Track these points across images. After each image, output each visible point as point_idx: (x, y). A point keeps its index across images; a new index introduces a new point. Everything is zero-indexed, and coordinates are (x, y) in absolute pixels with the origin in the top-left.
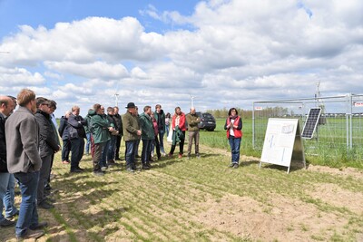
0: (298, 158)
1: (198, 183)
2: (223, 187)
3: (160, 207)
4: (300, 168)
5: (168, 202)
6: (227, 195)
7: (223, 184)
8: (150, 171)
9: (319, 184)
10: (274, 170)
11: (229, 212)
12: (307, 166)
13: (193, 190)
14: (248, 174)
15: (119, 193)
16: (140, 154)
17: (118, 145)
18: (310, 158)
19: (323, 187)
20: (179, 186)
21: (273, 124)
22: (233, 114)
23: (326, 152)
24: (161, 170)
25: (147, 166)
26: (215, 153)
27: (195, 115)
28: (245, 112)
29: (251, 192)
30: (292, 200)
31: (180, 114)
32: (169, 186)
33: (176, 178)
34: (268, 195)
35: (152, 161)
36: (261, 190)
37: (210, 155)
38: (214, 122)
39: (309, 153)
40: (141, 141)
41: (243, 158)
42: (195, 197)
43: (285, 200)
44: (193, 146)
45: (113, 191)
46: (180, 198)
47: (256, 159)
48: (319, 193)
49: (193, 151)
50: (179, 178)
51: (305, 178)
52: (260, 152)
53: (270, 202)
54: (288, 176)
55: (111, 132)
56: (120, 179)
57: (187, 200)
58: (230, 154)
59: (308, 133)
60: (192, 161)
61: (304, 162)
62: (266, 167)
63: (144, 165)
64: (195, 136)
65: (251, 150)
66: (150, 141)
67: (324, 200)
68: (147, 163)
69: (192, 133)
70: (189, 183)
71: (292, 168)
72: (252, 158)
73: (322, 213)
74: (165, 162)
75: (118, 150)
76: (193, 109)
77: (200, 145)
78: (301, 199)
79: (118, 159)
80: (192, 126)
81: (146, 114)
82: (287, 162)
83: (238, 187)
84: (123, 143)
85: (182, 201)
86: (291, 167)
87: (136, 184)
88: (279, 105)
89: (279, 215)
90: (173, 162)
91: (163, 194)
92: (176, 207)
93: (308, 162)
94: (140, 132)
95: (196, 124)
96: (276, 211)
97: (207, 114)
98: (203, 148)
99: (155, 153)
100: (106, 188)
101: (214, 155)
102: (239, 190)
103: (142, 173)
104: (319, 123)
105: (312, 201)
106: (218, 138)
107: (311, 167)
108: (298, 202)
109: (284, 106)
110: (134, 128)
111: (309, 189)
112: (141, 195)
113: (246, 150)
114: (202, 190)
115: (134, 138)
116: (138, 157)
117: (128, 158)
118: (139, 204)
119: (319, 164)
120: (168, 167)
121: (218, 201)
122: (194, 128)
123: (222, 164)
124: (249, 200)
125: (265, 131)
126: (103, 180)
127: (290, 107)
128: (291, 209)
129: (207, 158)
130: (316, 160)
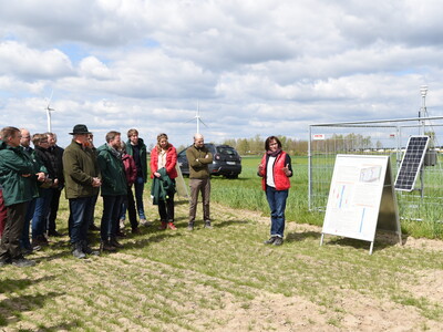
0: (387, 225)
1: (208, 273)
2: (254, 280)
3: (138, 321)
4: (392, 244)
5: (153, 312)
6: (263, 296)
7: (255, 275)
8: (118, 255)
9: (424, 272)
10: (346, 248)
11: (266, 325)
12: (404, 239)
13: (201, 288)
14: (300, 256)
15: (58, 300)
16: (98, 223)
17: (55, 207)
18: (408, 226)
19: (431, 276)
20: (173, 281)
21: (345, 165)
22: (273, 146)
23: (437, 214)
24: (140, 252)
25: (111, 246)
26: (240, 218)
27: (203, 148)
28: (294, 143)
29: (306, 288)
30: (377, 301)
31: (168, 147)
32: (154, 283)
33: (167, 267)
34: (335, 293)
35: (122, 236)
36: (324, 283)
37: (230, 223)
38: (238, 161)
39: (408, 216)
40: (100, 199)
41: (291, 227)
42: (203, 301)
43: (367, 301)
44: (200, 207)
45: (43, 297)
46: (175, 304)
47: (315, 229)
48: (424, 287)
49: (200, 215)
50: (174, 266)
51: (400, 261)
52: (321, 215)
53: (339, 306)
54: (371, 258)
55: (40, 183)
56: (59, 271)
57: (189, 306)
58: (268, 221)
59: (406, 181)
60: (198, 235)
61: (399, 233)
62: (333, 242)
63: (106, 243)
64: (203, 189)
65: (306, 213)
66: (118, 198)
67: (432, 299)
68: (111, 240)
69: (197, 182)
70: (192, 274)
71: (379, 245)
72: (307, 227)
73: (430, 323)
74: (147, 237)
75: (54, 216)
76: (198, 137)
77: (211, 205)
78: (394, 298)
79: (53, 233)
80: (196, 168)
81: (110, 146)
82: (369, 234)
83: (282, 279)
84: (64, 202)
85: (180, 309)
86: (376, 242)
87: (91, 280)
88: (356, 131)
89: (354, 328)
90: (161, 237)
91: (143, 297)
92: (167, 321)
93: (405, 233)
94: (97, 180)
95: (204, 166)
96: (350, 321)
97: (226, 147)
98: (219, 211)
99: (127, 220)
100: (31, 291)
101: (239, 222)
102: (283, 285)
103: (102, 259)
104: (425, 164)
105: (411, 302)
106: (246, 191)
107: (411, 241)
108: (387, 304)
109: (365, 133)
110: (86, 174)
111: (407, 280)
112: (101, 301)
113: (297, 212)
114: (216, 286)
115: (86, 193)
116: (94, 228)
117: (74, 231)
118: (97, 319)
119: (425, 235)
120: (154, 246)
121: (246, 307)
122: (200, 173)
123: (253, 238)
124: (301, 302)
125: (330, 179)
126: (24, 277)
127: (375, 135)
128: (375, 316)
129: (226, 228)
130: (420, 230)
